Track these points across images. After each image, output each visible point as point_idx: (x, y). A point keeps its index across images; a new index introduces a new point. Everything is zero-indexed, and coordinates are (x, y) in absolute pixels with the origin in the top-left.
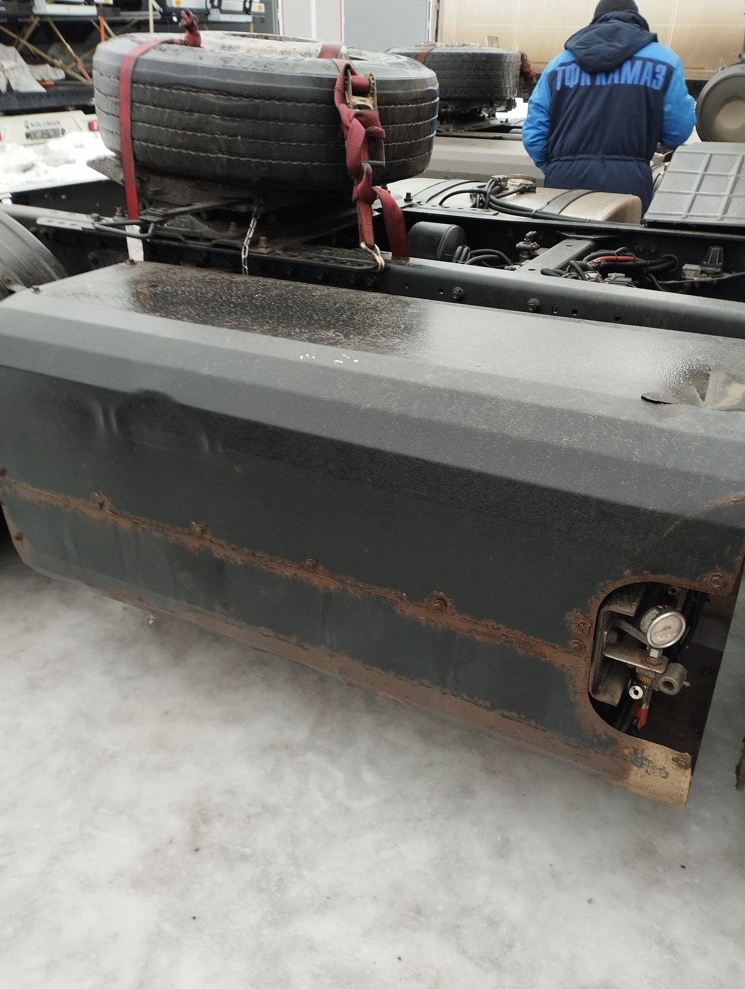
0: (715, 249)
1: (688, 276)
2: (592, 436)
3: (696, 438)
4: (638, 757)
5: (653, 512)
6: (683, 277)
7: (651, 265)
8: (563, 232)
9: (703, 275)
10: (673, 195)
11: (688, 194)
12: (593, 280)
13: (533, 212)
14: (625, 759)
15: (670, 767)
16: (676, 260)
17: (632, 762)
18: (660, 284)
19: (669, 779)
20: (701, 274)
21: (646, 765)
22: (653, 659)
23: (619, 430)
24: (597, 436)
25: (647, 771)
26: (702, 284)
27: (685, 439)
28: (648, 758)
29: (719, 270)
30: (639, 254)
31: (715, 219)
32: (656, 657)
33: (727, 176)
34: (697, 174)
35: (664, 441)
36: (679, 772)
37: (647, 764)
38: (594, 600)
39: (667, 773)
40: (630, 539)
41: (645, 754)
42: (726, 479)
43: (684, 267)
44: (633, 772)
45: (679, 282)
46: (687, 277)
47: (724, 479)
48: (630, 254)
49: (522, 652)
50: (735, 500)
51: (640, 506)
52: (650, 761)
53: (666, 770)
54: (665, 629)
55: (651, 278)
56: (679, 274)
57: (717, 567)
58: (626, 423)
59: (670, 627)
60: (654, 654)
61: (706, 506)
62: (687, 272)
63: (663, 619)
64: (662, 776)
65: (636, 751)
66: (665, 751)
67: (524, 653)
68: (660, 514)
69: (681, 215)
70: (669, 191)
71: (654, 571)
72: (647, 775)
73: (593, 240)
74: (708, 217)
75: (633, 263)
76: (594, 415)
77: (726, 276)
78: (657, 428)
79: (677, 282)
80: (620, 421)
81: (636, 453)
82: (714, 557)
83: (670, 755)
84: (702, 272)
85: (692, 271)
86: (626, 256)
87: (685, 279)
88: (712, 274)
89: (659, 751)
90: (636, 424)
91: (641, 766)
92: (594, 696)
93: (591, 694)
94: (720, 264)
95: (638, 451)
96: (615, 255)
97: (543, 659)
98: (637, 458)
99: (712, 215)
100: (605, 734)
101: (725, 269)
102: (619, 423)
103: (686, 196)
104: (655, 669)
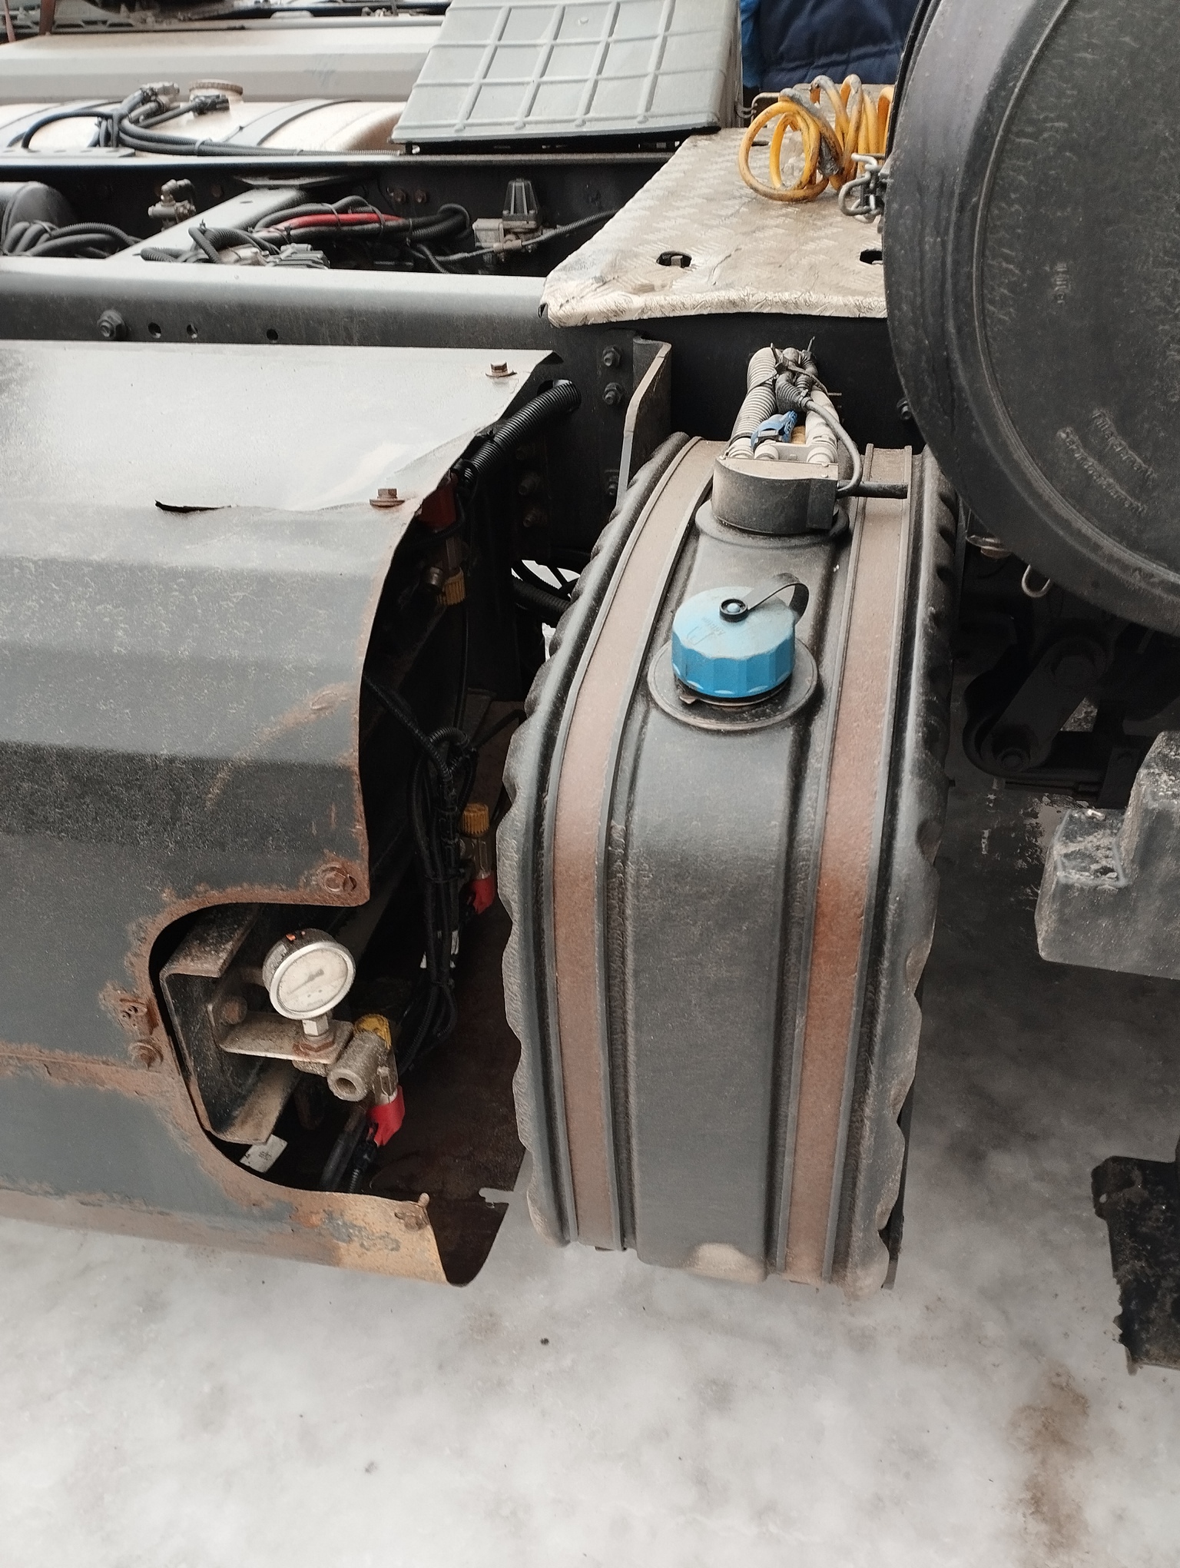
0: (518, 185)
1: (486, 241)
2: (29, 607)
3: (238, 581)
4: (338, 1224)
5: (171, 760)
6: (477, 244)
7: (416, 227)
8: (245, 177)
9: (509, 237)
10: (442, 89)
11: (467, 85)
12: (246, 262)
13: (197, 145)
14: (320, 1234)
15: (397, 1229)
16: (465, 216)
17: (332, 1235)
18: (441, 264)
19: (403, 1250)
20: (505, 236)
21: (357, 1236)
22: (312, 1038)
23: (87, 586)
24: (41, 606)
25: (362, 1245)
26: (510, 253)
27: (218, 586)
28: (355, 1223)
29: (532, 224)
30: (388, 208)
31: (512, 127)
32: (317, 1034)
33: (535, 46)
34: (484, 46)
35: (176, 596)
36: (415, 1235)
37: (357, 1233)
38: (134, 960)
39: (397, 1242)
40: (148, 825)
41: (347, 1218)
42: (295, 664)
43: (474, 226)
44: (342, 1251)
45: (471, 254)
46: (483, 245)
47: (290, 666)
48: (370, 208)
49: (58, 1083)
50: (316, 708)
51: (142, 751)
52: (360, 1229)
53: (392, 1236)
54: (311, 978)
55: (423, 253)
56: (469, 241)
57: (326, 851)
58: (101, 570)
59: (321, 973)
60: (311, 1028)
61: (267, 730)
62: (481, 235)
63: (295, 961)
64: (390, 1247)
65: (330, 1215)
66: (379, 1206)
67: (63, 1082)
68: (184, 763)
69: (454, 125)
70: (434, 82)
71: (218, 883)
72: (366, 1252)
73: (301, 188)
74: (500, 124)
75: (377, 225)
76: (36, 559)
77: (548, 234)
78: (163, 569)
79: (466, 255)
80: (89, 564)
81: (120, 633)
82: (314, 832)
83: (389, 1210)
84: (507, 232)
85: (489, 232)
86: (362, 212)
87: (481, 248)
88: (525, 233)
89: (369, 1207)
90: (122, 567)
91: (349, 1239)
92: (221, 1137)
93: (213, 1133)
94: (532, 212)
95: (124, 630)
96: (332, 213)
97: (100, 1088)
98: (121, 645)
99: (507, 120)
100: (268, 1198)
101: (545, 221)
102: (86, 570)
103: (464, 89)
104: (320, 1057)
